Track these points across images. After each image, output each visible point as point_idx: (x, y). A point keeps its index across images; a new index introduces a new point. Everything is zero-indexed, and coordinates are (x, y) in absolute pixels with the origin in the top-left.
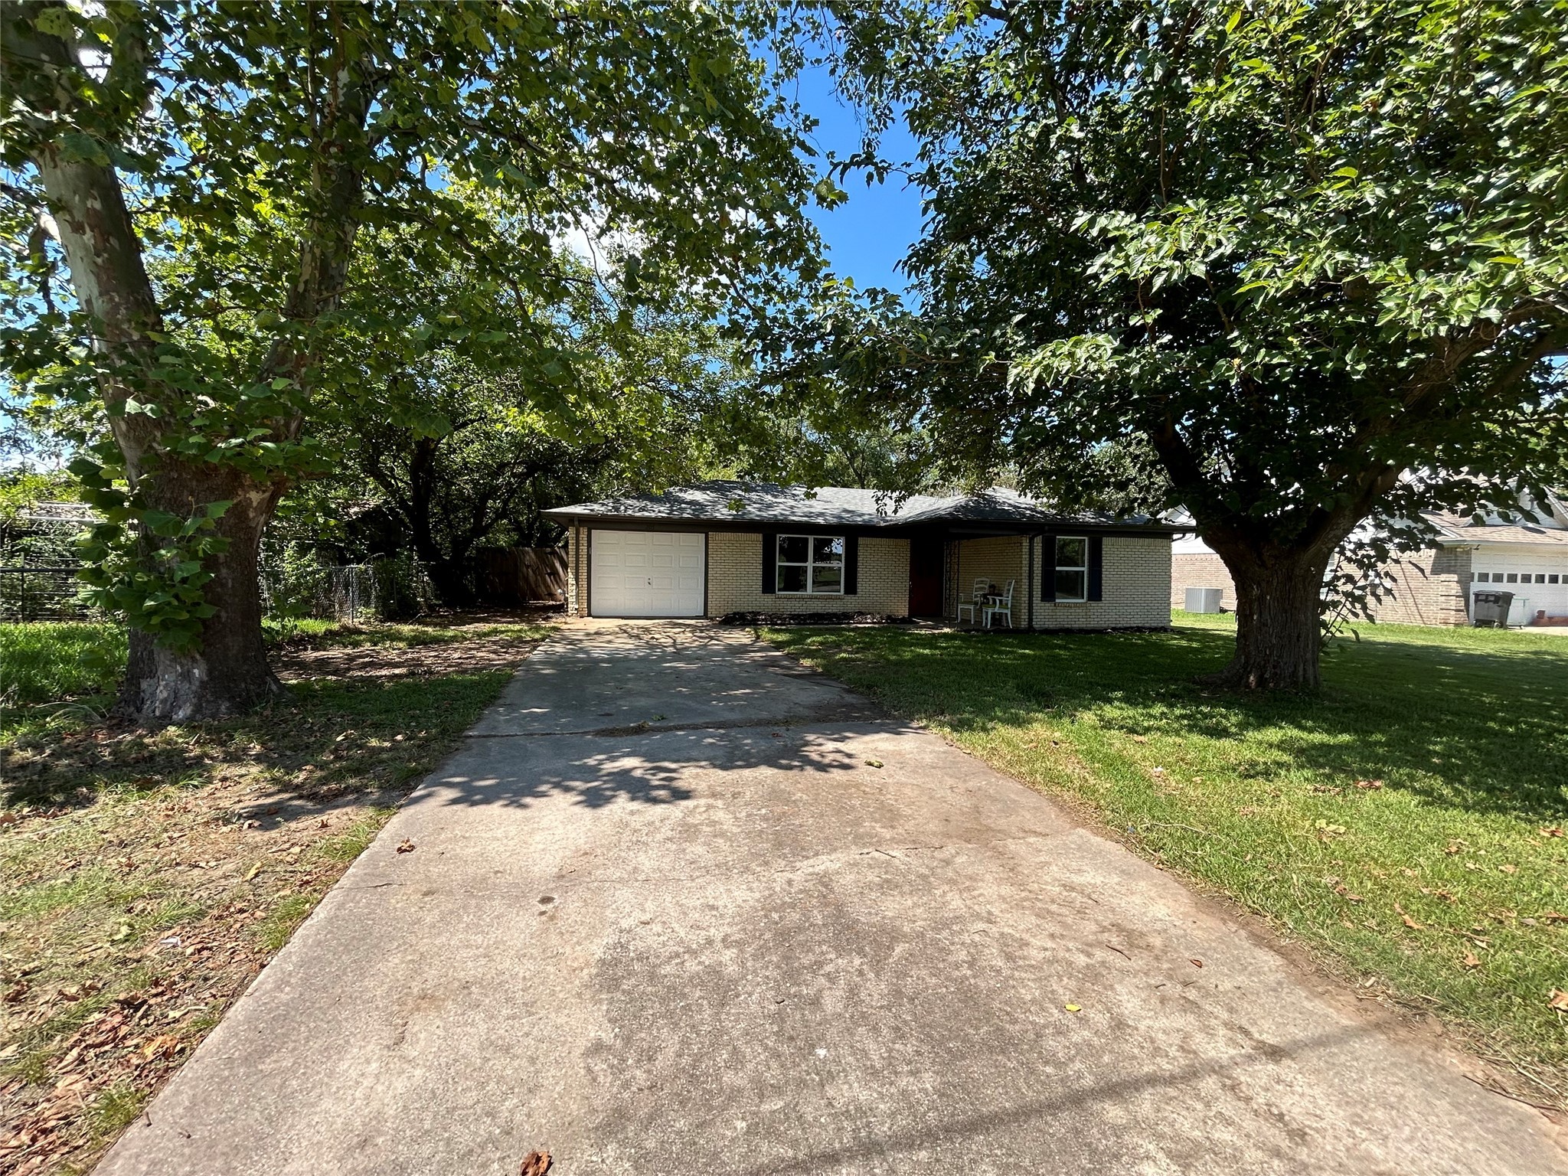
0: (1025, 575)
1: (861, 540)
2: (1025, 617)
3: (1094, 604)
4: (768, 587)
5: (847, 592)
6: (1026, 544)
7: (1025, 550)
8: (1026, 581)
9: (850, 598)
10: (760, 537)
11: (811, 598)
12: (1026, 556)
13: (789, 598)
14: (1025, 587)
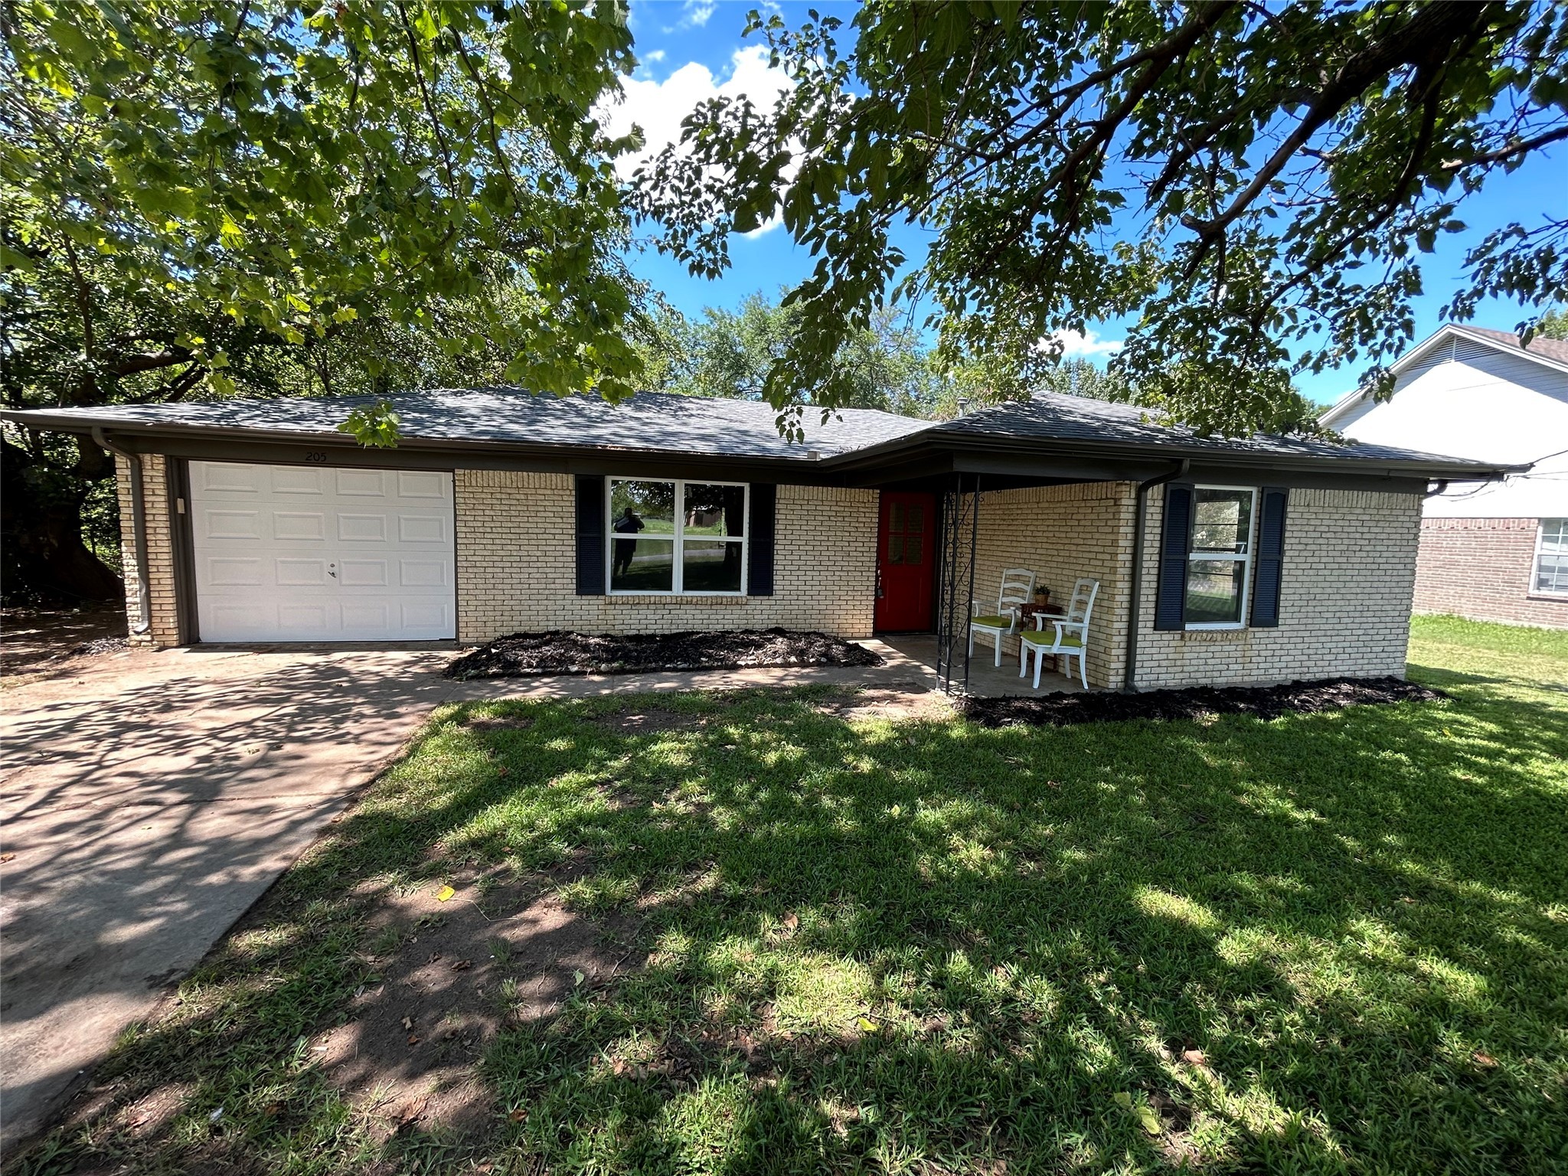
0: (1123, 571)
1: (783, 491)
2: (1117, 665)
3: (1260, 633)
4: (588, 582)
5: (753, 591)
6: (1128, 501)
7: (1127, 514)
8: (1123, 586)
9: (760, 603)
10: (569, 481)
11: (680, 602)
12: (1126, 530)
13: (636, 604)
14: (1122, 598)
